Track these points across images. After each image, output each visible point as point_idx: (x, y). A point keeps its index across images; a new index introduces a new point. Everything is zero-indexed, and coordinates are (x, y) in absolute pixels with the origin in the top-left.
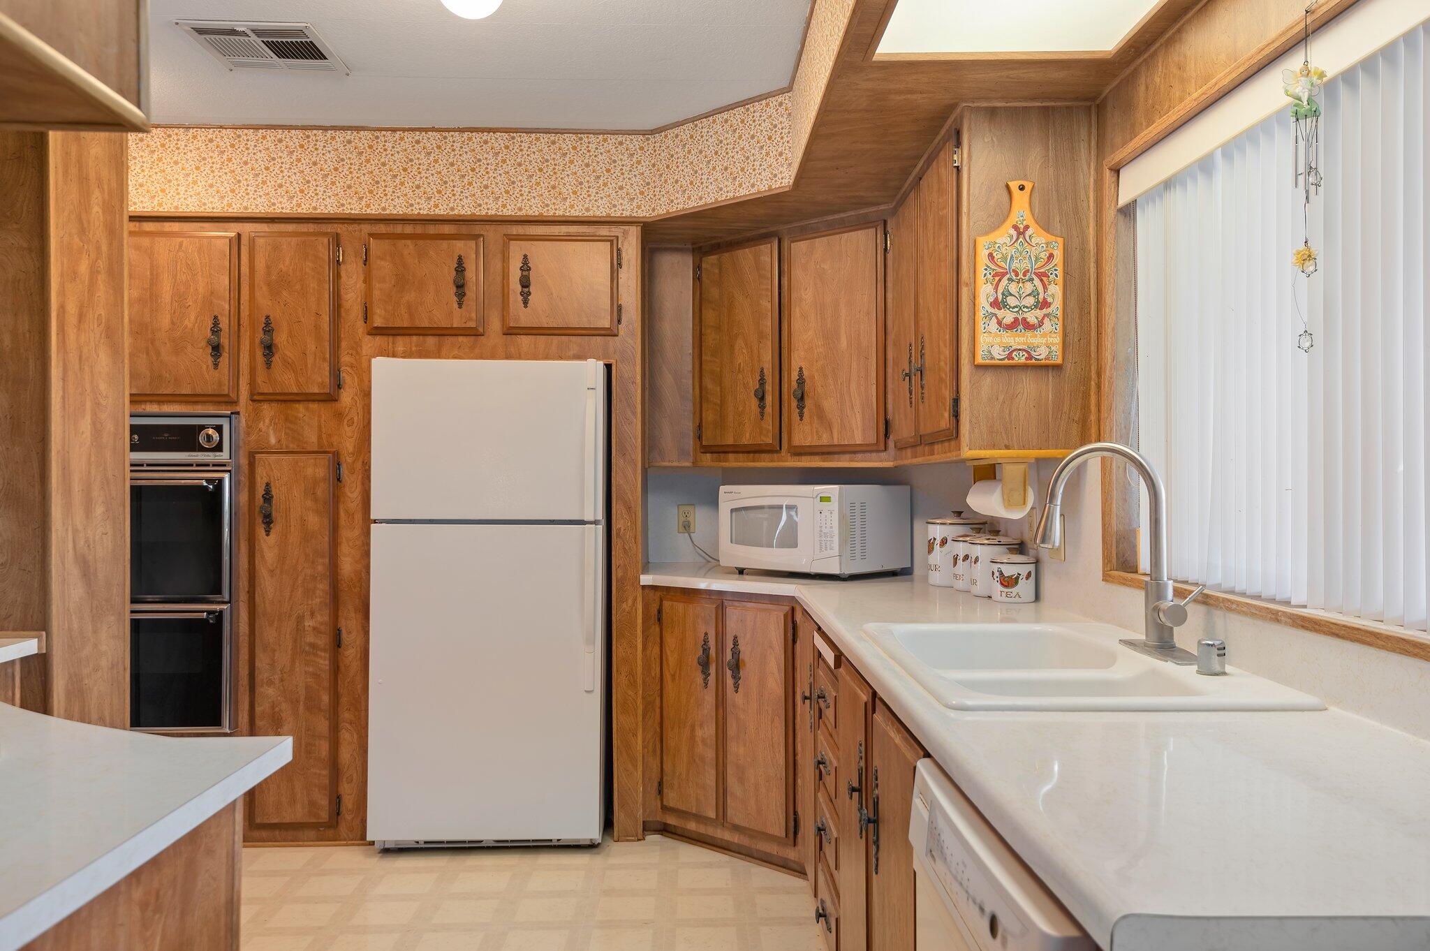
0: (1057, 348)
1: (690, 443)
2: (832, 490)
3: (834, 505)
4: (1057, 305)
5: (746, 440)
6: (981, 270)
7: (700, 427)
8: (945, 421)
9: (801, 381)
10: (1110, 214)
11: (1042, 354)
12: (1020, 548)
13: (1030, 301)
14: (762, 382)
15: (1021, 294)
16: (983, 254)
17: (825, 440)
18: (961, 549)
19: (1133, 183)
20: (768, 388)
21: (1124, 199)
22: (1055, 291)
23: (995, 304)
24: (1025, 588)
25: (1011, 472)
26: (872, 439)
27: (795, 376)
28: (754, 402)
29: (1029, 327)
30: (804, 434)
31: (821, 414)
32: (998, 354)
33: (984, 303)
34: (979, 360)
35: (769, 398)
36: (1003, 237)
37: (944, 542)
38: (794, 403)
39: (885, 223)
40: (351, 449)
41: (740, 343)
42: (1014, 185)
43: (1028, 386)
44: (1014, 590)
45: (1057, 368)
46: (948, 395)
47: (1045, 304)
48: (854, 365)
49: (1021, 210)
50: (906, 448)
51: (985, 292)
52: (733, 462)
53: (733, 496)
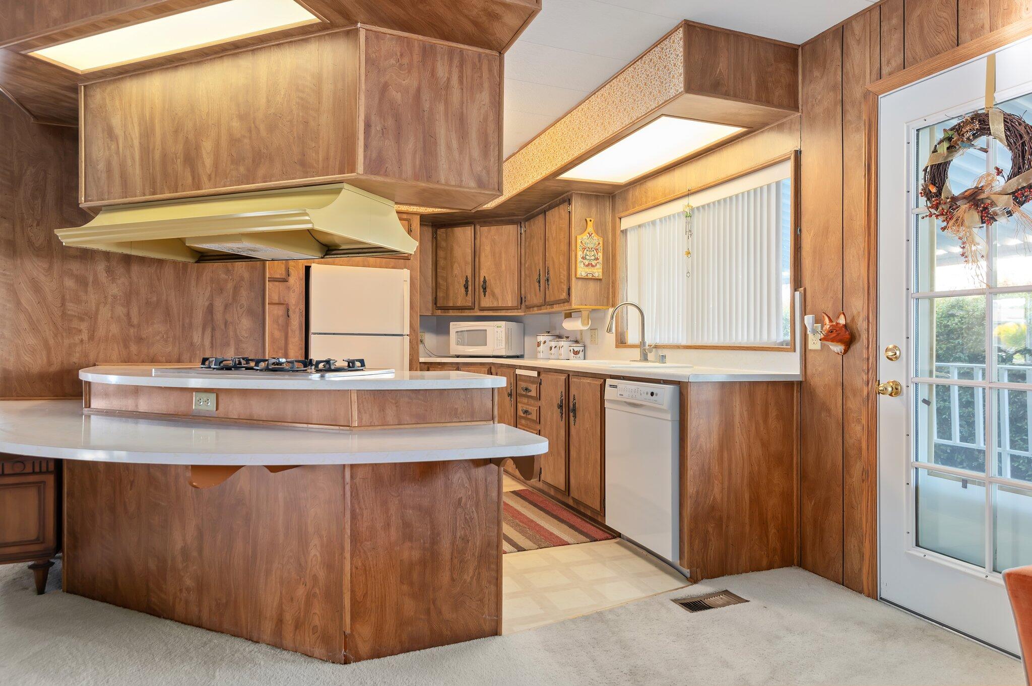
0: (601, 274)
1: (430, 305)
2: (503, 323)
3: (503, 329)
4: (601, 260)
5: (459, 304)
6: (578, 247)
7: (436, 298)
8: (564, 295)
9: (485, 281)
10: (618, 232)
11: (596, 275)
12: (577, 342)
13: (593, 258)
14: (467, 281)
15: (591, 255)
16: (579, 241)
17: (495, 304)
18: (553, 344)
19: (626, 223)
20: (470, 283)
21: (623, 228)
22: (600, 255)
23: (583, 258)
24: (581, 354)
25: (585, 314)
26: (515, 304)
27: (482, 279)
28: (463, 289)
29: (593, 266)
30: (486, 302)
31: (493, 294)
32: (584, 274)
33: (579, 258)
34: (578, 276)
35: (470, 288)
36: (585, 236)
37: (545, 342)
38: (482, 290)
39: (521, 223)
40: (294, 303)
41: (456, 265)
42: (588, 220)
43: (592, 285)
44: (578, 356)
45: (600, 280)
46: (565, 288)
47: (597, 259)
48: (508, 276)
49: (590, 229)
50: (533, 307)
51: (580, 254)
52: (451, 313)
53: (455, 327)
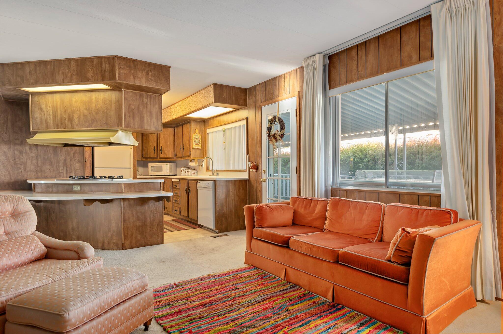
0: (201, 147)
1: (141, 157)
2: (168, 163)
3: (168, 165)
4: (201, 143)
5: (152, 156)
6: (193, 138)
7: (143, 154)
8: (189, 154)
9: (161, 148)
10: (206, 133)
11: (199, 148)
12: (194, 170)
13: (198, 142)
14: (155, 148)
15: (197, 141)
16: (193, 137)
17: (166, 157)
18: (186, 170)
19: (209, 131)
20: (156, 149)
21: (208, 132)
22: (201, 141)
23: (195, 142)
24: (196, 174)
25: (196, 160)
26: (173, 156)
27: (160, 148)
28: (153, 151)
29: (198, 144)
30: (162, 156)
31: (165, 153)
32: (195, 147)
33: (193, 142)
34: (193, 148)
35: (156, 151)
36: (195, 135)
37: (184, 170)
38: (160, 151)
39: (174, 128)
40: (88, 157)
41: (150, 142)
42: (196, 129)
43: (198, 151)
44: (195, 174)
45: (201, 149)
46: (189, 152)
47: (200, 142)
48: (170, 147)
49: (197, 132)
50: (179, 158)
51: (194, 141)
52: (149, 160)
53: (150, 165)
